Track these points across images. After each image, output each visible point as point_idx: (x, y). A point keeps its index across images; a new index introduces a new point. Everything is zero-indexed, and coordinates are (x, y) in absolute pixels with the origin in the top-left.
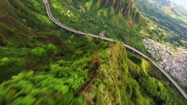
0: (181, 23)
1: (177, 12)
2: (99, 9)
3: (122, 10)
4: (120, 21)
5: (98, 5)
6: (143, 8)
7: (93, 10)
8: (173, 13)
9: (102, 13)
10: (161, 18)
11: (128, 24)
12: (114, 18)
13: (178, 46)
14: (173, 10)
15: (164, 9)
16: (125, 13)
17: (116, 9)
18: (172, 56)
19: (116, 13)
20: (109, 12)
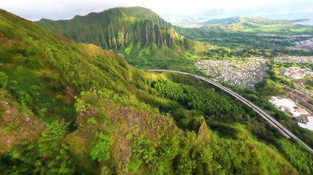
0: (257, 33)
1: (252, 24)
2: (140, 50)
3: (165, 42)
4: (166, 53)
5: (139, 46)
6: (199, 35)
7: (133, 53)
8: (247, 26)
9: (144, 53)
10: (226, 36)
11: (175, 53)
12: (158, 53)
13: (249, 56)
14: (245, 24)
15: (232, 27)
16: (170, 44)
17: (159, 44)
18: (238, 69)
19: (160, 47)
20: (151, 49)
